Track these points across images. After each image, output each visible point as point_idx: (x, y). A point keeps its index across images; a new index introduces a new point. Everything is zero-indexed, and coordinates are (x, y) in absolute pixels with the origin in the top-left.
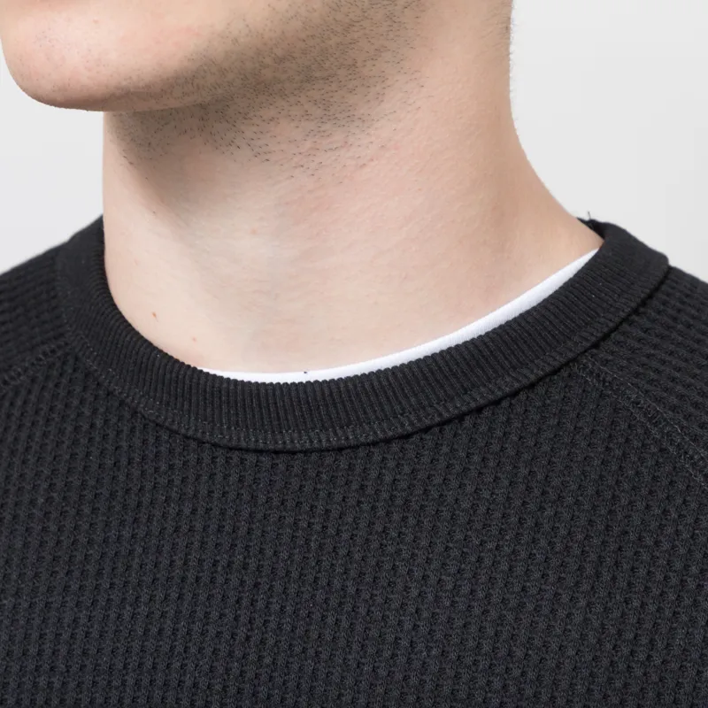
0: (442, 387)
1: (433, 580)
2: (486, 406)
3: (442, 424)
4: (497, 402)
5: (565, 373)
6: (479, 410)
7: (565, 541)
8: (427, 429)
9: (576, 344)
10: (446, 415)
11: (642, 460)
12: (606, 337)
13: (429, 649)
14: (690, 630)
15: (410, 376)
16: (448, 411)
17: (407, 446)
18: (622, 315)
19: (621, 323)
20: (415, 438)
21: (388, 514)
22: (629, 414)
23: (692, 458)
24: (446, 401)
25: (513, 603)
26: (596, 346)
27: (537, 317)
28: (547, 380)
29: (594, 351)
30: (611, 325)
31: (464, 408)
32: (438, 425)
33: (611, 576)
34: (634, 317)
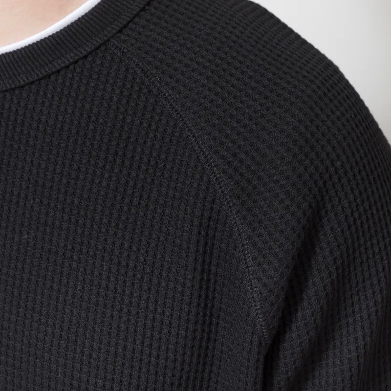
0: (37, 61)
1: (36, 163)
2: (61, 69)
3: (40, 80)
4: (67, 67)
5: (103, 48)
6: (58, 71)
7: (99, 143)
8: (32, 83)
9: (109, 32)
10: (41, 76)
11: (139, 97)
12: (125, 26)
13: (34, 199)
14: (160, 189)
15: (20, 56)
16: (42, 73)
17: (22, 91)
18: (135, 12)
19: (134, 17)
20: (26, 87)
21: (14, 128)
22: (133, 71)
23: (165, 95)
24: (41, 68)
25: (74, 175)
26: (120, 31)
27: (87, 19)
28: (94, 53)
29: (119, 35)
30: (128, 19)
31: (50, 72)
32: (37, 80)
33: (121, 161)
34: (142, 13)
